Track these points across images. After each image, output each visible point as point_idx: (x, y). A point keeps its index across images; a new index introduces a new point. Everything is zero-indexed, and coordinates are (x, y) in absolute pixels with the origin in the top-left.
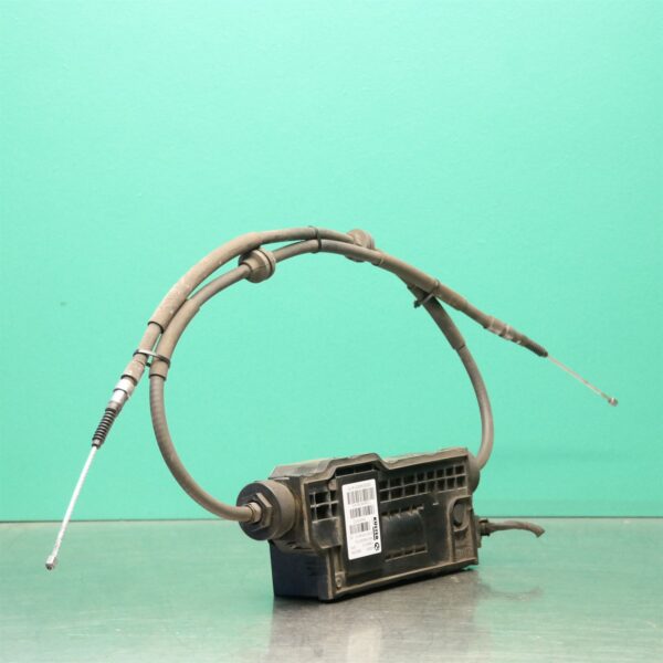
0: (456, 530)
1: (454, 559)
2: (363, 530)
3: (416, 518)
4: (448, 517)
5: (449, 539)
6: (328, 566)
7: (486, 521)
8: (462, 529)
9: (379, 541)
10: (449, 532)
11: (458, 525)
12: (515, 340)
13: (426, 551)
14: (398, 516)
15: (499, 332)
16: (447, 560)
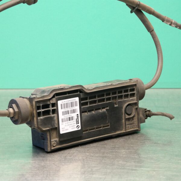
0: (127, 117)
1: (126, 130)
2: (70, 120)
3: (104, 113)
4: (123, 111)
5: (124, 121)
6: (48, 137)
7: (149, 111)
8: (132, 116)
9: (80, 124)
10: (123, 118)
11: (129, 115)
12: (176, 27)
13: (109, 127)
14: (93, 112)
15: (169, 23)
16: (122, 130)
